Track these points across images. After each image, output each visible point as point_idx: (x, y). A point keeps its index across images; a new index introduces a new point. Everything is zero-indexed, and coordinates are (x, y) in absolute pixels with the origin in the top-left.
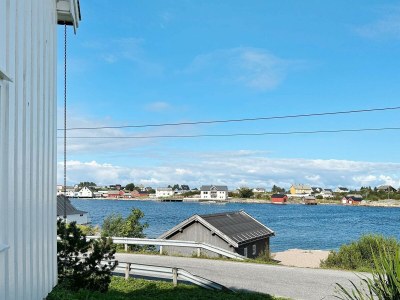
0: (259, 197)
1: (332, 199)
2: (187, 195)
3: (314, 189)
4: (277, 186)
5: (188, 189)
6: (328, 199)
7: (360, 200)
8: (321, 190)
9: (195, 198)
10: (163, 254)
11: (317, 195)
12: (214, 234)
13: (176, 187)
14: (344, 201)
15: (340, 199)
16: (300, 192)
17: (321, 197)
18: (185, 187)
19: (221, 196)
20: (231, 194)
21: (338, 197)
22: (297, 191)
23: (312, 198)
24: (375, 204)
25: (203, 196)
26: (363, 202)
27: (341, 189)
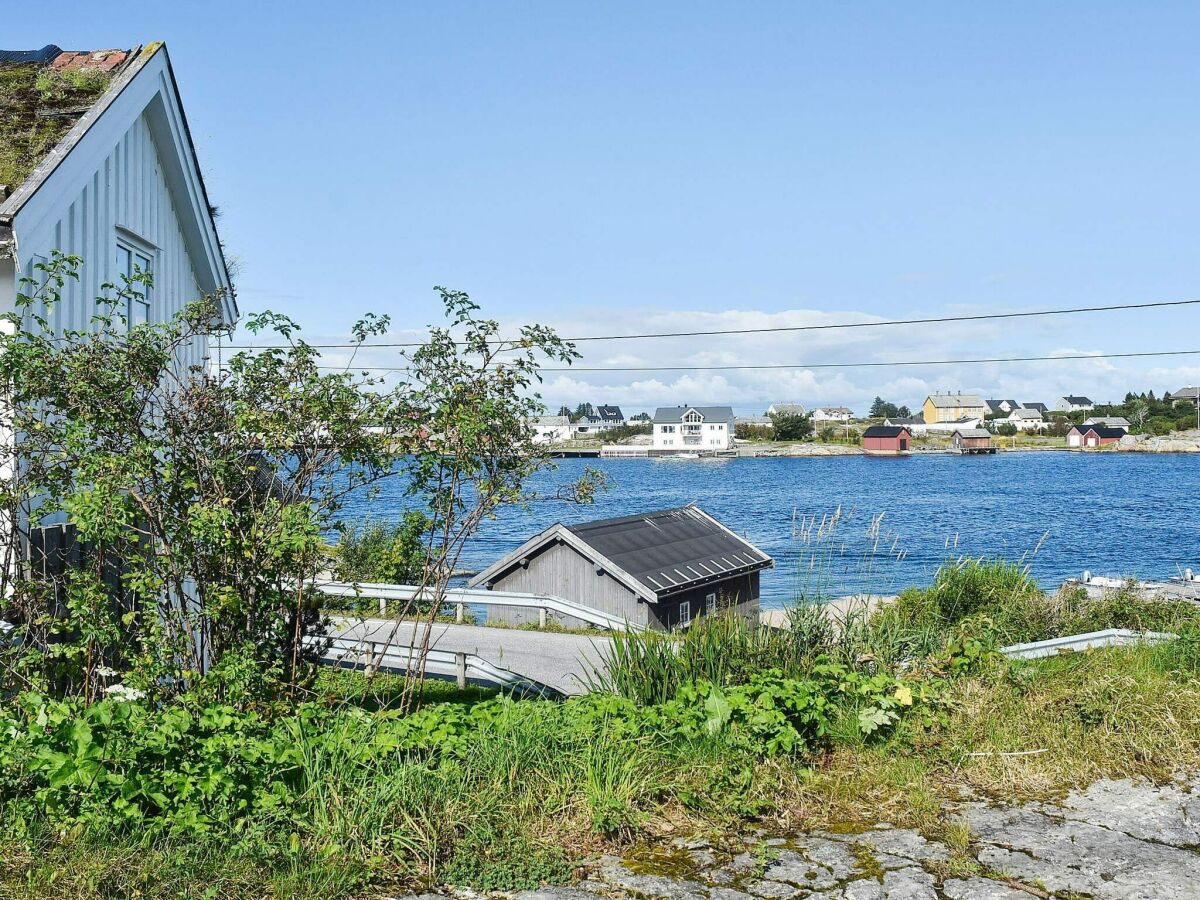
0: (827, 436)
1: (1043, 432)
2: (613, 436)
3: (994, 404)
4: (887, 399)
5: (619, 417)
6: (1030, 433)
7: (1118, 433)
8: (1013, 405)
9: (637, 446)
10: (464, 622)
11: (999, 422)
12: (601, 572)
13: (584, 411)
14: (1075, 439)
15: (1064, 433)
16: (953, 414)
17: (1010, 430)
18: (611, 412)
19: (716, 437)
20: (744, 432)
21: (1059, 425)
22: (942, 415)
23: (984, 432)
24: (1159, 444)
25: (659, 439)
26: (1128, 442)
27: (1072, 400)
